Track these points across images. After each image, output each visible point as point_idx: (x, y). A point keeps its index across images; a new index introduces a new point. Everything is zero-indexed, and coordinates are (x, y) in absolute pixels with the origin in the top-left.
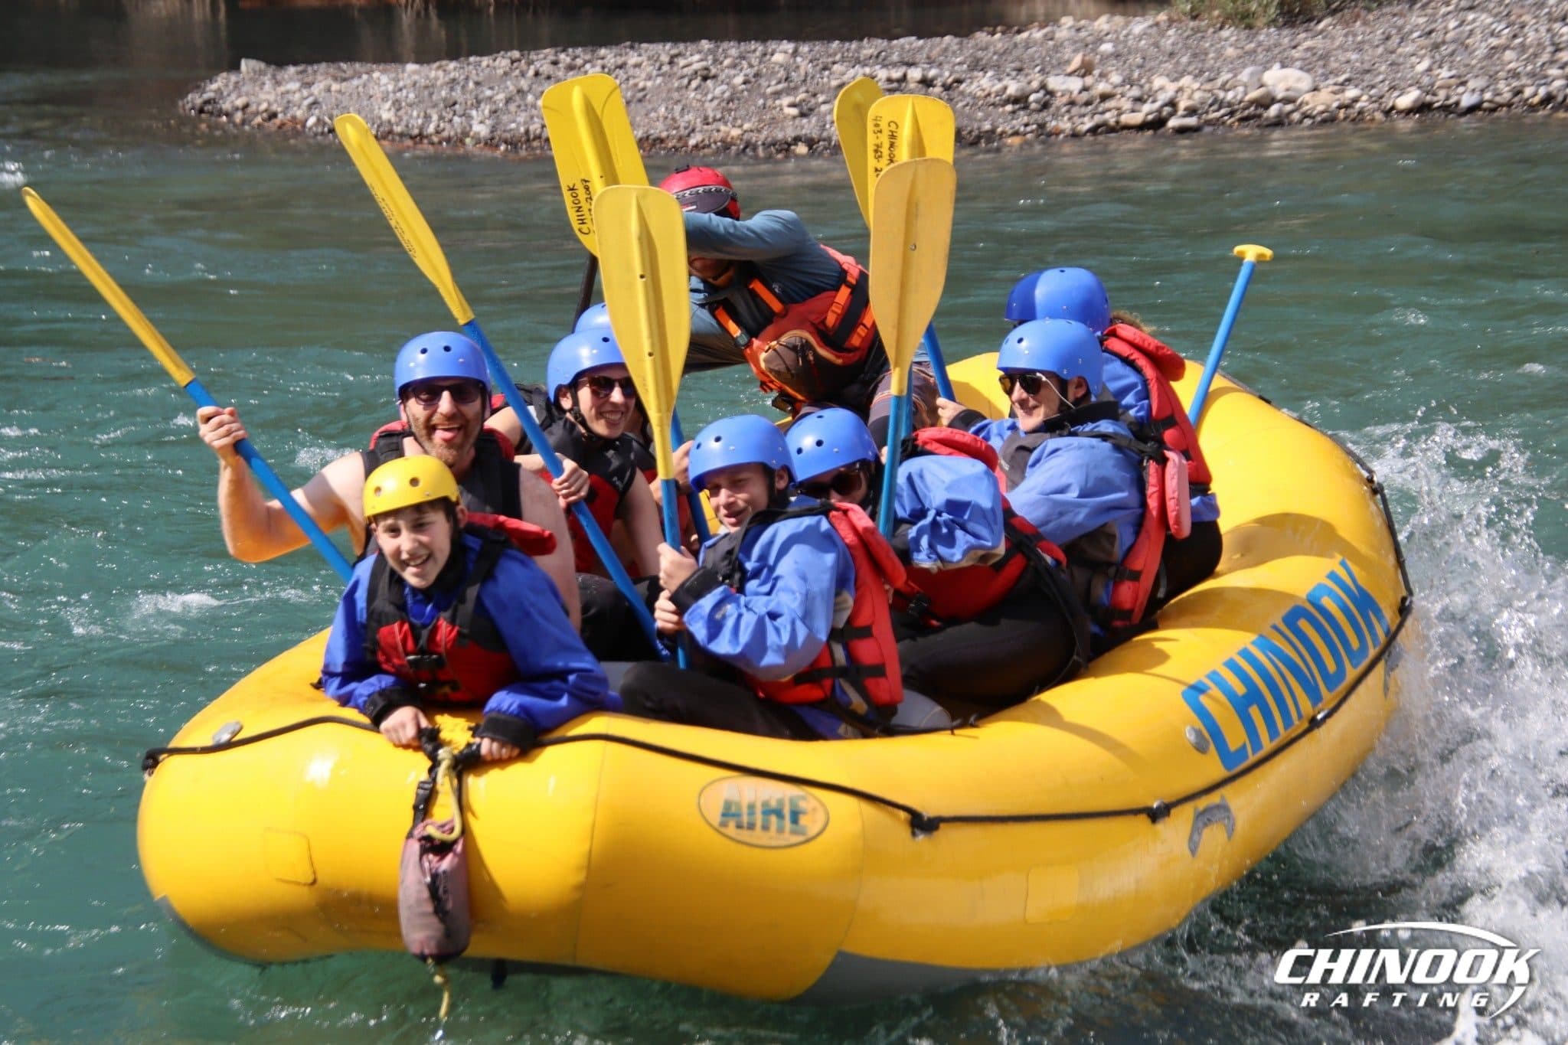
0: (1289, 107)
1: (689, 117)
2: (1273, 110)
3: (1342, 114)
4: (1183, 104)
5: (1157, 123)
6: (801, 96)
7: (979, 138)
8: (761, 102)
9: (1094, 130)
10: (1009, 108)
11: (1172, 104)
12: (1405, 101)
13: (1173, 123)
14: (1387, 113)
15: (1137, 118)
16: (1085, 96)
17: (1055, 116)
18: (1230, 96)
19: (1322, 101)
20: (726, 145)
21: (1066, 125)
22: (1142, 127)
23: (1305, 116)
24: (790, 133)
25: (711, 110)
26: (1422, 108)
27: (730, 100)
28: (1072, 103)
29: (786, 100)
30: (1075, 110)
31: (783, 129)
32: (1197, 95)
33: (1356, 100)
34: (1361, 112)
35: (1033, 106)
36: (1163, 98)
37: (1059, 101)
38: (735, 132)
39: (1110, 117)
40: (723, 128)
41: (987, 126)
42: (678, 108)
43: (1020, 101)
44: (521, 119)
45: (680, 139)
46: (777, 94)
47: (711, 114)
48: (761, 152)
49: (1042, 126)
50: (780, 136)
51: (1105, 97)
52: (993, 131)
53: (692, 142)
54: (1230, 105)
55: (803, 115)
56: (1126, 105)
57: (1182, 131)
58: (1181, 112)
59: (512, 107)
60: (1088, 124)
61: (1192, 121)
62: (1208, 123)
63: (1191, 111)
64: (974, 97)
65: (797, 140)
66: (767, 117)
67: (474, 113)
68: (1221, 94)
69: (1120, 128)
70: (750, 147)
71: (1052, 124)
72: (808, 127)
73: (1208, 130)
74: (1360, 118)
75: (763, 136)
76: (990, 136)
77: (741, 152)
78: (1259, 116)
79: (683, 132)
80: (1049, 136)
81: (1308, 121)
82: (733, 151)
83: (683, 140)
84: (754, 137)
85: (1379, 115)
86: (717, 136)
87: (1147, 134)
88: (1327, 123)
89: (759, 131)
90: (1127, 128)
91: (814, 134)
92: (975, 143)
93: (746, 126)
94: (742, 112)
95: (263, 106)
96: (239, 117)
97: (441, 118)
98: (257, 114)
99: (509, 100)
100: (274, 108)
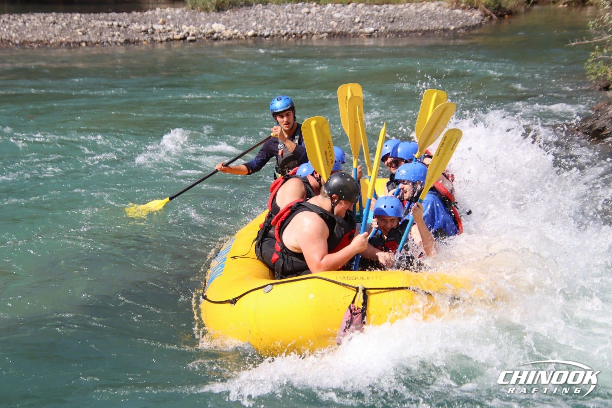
0: (219, 34)
1: (50, 34)
2: (215, 35)
3: (234, 36)
4: (191, 33)
5: (184, 38)
6: (83, 29)
8: (71, 30)
9: (167, 40)
10: (143, 33)
11: (188, 33)
12: (250, 33)
13: (188, 38)
14: (246, 36)
15: (178, 37)
16: (164, 30)
17: (156, 36)
18: (203, 31)
19: (228, 33)
20: (61, 43)
21: (159, 39)
22: (181, 39)
23: (224, 37)
24: (80, 39)
25: (56, 32)
26: (255, 35)
27: (62, 30)
28: (160, 32)
29: (78, 30)
30: (161, 34)
31: (78, 38)
32: (195, 31)
33: (237, 33)
35: (150, 33)
36: (185, 31)
37: (157, 32)
38: (64, 39)
39: (171, 37)
40: (60, 38)
41: (137, 38)
42: (46, 32)
43: (146, 31)
45: (48, 41)
46: (76, 29)
47: (56, 34)
48: (72, 45)
49: (152, 39)
50: (77, 40)
51: (169, 31)
52: (139, 40)
53: (51, 42)
54: (204, 33)
55: (84, 34)
56: (175, 33)
57: (191, 41)
58: (190, 35)
60: (164, 38)
61: (193, 38)
62: (198, 38)
63: (193, 35)
64: (133, 30)
65: (82, 42)
66: (73, 35)
68: (201, 31)
69: (173, 40)
70: (68, 44)
71: (155, 38)
72: (86, 38)
73: (198, 40)
74: (238, 38)
75: (72, 40)
76: (138, 41)
77: (66, 45)
78: (211, 37)
79: (48, 39)
80: (154, 41)
81: (225, 38)
82: (64, 45)
83: (49, 41)
84: (70, 41)
85: (243, 37)
86: (59, 40)
87: (182, 41)
88: (230, 39)
89: (71, 39)
90: (176, 39)
91: (87, 40)
92: (134, 43)
93: (67, 37)
94: (65, 34)
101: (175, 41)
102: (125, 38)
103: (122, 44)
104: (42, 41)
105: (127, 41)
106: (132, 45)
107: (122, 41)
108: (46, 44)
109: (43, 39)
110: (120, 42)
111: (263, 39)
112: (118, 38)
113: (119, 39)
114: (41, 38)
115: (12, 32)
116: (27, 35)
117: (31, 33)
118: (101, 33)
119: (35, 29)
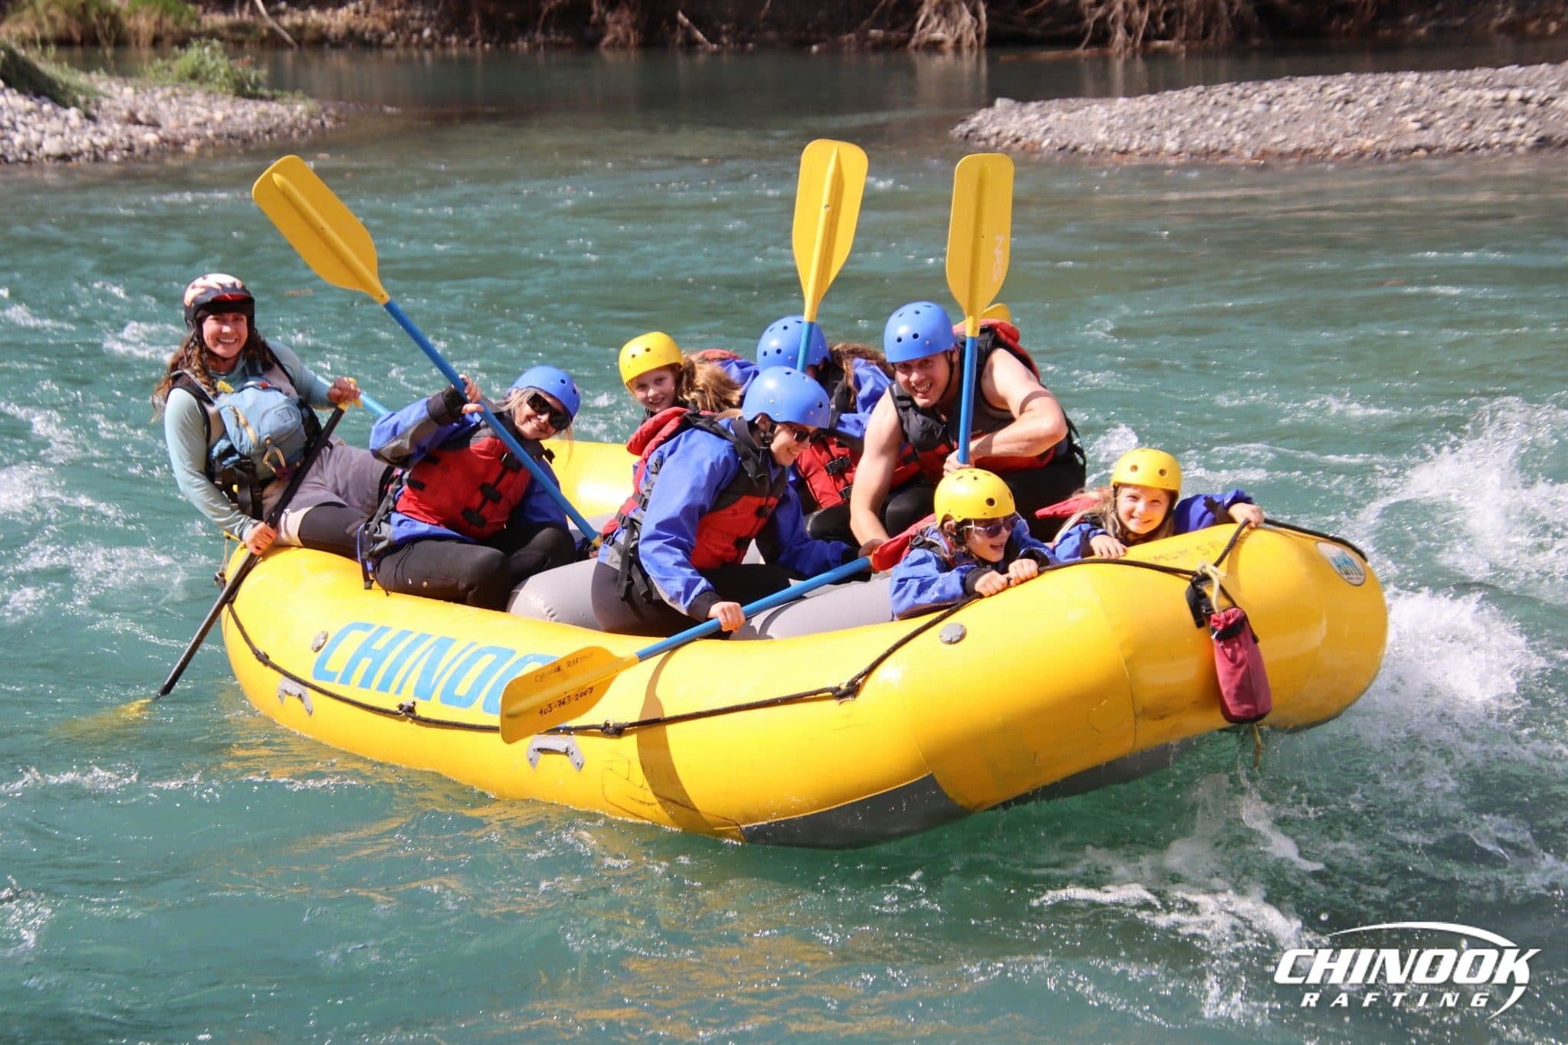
1: (1333, 132)
6: (1422, 114)
8: (1390, 119)
20: (1361, 153)
24: (1412, 142)
25: (1350, 126)
27: (1366, 118)
29: (1410, 117)
31: (1407, 139)
38: (1369, 143)
40: (1359, 140)
42: (1324, 126)
44: (1203, 136)
46: (1403, 113)
47: (1350, 129)
48: (1389, 157)
50: (1405, 144)
53: (1335, 150)
55: (1424, 128)
59: (1197, 128)
65: (1417, 148)
66: (1396, 130)
70: (1380, 155)
72: (1427, 137)
75: (1391, 145)
77: (1373, 158)
79: (1328, 143)
82: (1368, 155)
83: (1327, 149)
84: (1384, 146)
86: (1355, 146)
89: (1388, 141)
91: (1432, 143)
93: (1379, 138)
94: (1374, 128)
95: (1011, 133)
96: (993, 142)
97: (1142, 138)
98: (1006, 139)
99: (1194, 123)
100: (1020, 133)
102: (1539, 134)
103: (1529, 149)
104: (1312, 151)
105: (1545, 142)
107: (1531, 141)
108: (1322, 157)
109: (1313, 146)
110: (1524, 146)
112: (1519, 135)
113: (1523, 138)
114: (1308, 143)
115: (1234, 129)
116: (1272, 136)
117: (1284, 131)
118: (1473, 123)
119: (1295, 119)
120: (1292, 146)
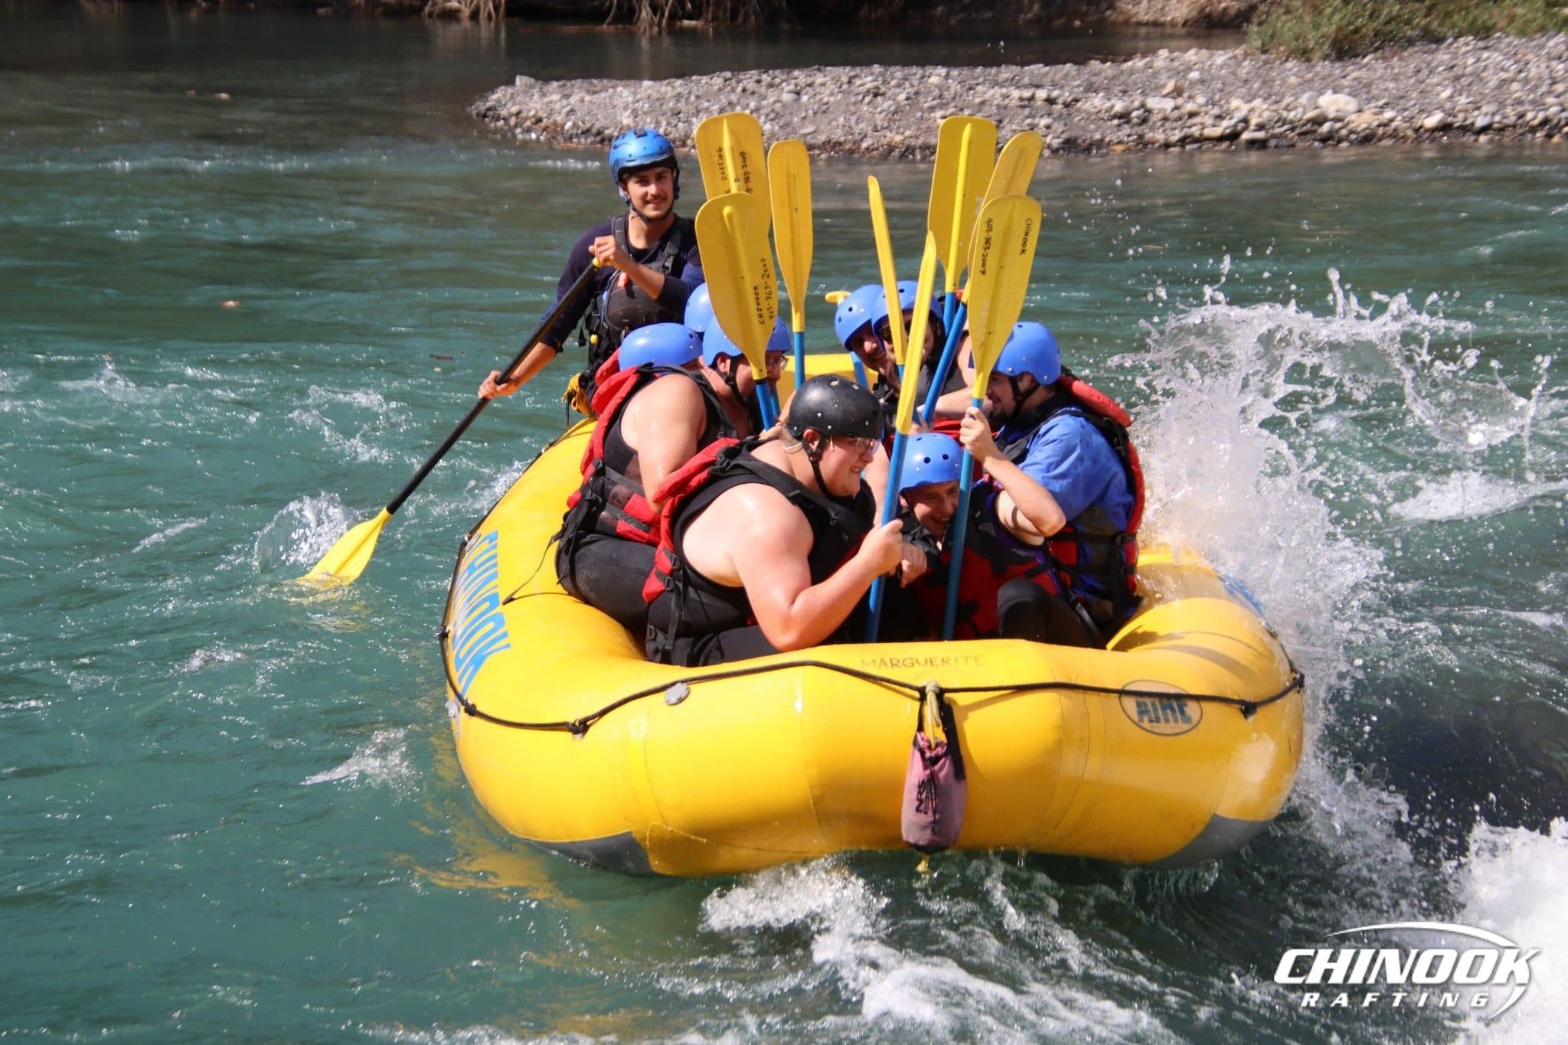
0: (1338, 125)
1: (862, 125)
2: (1326, 127)
3: (1380, 131)
4: (1254, 121)
5: (1233, 136)
6: (950, 111)
7: (1091, 145)
8: (919, 114)
9: (1183, 141)
10: (1116, 122)
11: (1245, 120)
12: (1431, 121)
13: (1246, 136)
14: (1417, 130)
15: (1217, 132)
16: (1176, 113)
17: (1152, 129)
18: (1292, 115)
19: (1364, 121)
20: (891, 148)
21: (1159, 136)
22: (1221, 139)
23: (1351, 132)
25: (880, 120)
26: (1445, 127)
27: (895, 113)
28: (1166, 119)
29: (939, 113)
30: (1168, 125)
32: (1266, 114)
33: (1392, 120)
34: (1395, 130)
35: (1135, 120)
36: (1238, 116)
37: (1155, 118)
38: (898, 138)
39: (1195, 131)
40: (889, 134)
41: (1097, 136)
42: (853, 119)
43: (1124, 117)
45: (855, 143)
46: (932, 109)
47: (879, 123)
49: (1141, 137)
51: (1192, 115)
52: (1102, 140)
53: (864, 145)
54: (1291, 122)
56: (1209, 121)
57: (1252, 143)
58: (1252, 127)
60: (1176, 136)
61: (1261, 135)
62: (1274, 136)
63: (1260, 127)
64: (1088, 113)
66: (924, 126)
67: (694, 120)
68: (1285, 114)
69: (1201, 140)
70: (910, 150)
71: (1149, 135)
73: (1272, 143)
74: (1395, 135)
75: (920, 142)
76: (1100, 144)
77: (903, 156)
78: (1314, 132)
79: (857, 137)
80: (1146, 145)
81: (1353, 137)
82: (896, 153)
83: (857, 144)
84: (913, 142)
85: (1410, 133)
86: (884, 141)
87: (1225, 145)
88: (1368, 138)
89: (917, 137)
90: (1209, 139)
92: (1088, 149)
93: (907, 133)
94: (905, 122)
95: (532, 113)
96: (513, 121)
97: (669, 124)
98: (527, 118)
99: (721, 111)
100: (541, 114)
101: (1207, 145)
102: (1064, 136)
103: (1055, 151)
104: (841, 144)
105: (1070, 144)
106: (1082, 157)
107: (1056, 143)
108: (851, 152)
109: (842, 139)
110: (1049, 146)
111: (1469, 138)
112: (1045, 136)
113: (1048, 140)
114: (838, 135)
115: (762, 119)
116: (801, 127)
117: (813, 122)
118: (1000, 121)
119: (825, 110)
120: (822, 138)
